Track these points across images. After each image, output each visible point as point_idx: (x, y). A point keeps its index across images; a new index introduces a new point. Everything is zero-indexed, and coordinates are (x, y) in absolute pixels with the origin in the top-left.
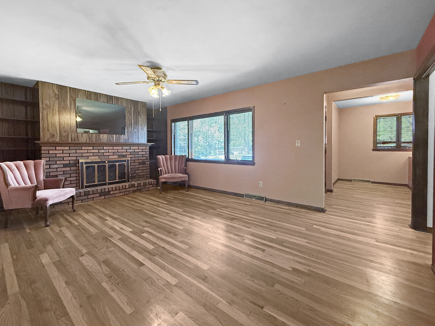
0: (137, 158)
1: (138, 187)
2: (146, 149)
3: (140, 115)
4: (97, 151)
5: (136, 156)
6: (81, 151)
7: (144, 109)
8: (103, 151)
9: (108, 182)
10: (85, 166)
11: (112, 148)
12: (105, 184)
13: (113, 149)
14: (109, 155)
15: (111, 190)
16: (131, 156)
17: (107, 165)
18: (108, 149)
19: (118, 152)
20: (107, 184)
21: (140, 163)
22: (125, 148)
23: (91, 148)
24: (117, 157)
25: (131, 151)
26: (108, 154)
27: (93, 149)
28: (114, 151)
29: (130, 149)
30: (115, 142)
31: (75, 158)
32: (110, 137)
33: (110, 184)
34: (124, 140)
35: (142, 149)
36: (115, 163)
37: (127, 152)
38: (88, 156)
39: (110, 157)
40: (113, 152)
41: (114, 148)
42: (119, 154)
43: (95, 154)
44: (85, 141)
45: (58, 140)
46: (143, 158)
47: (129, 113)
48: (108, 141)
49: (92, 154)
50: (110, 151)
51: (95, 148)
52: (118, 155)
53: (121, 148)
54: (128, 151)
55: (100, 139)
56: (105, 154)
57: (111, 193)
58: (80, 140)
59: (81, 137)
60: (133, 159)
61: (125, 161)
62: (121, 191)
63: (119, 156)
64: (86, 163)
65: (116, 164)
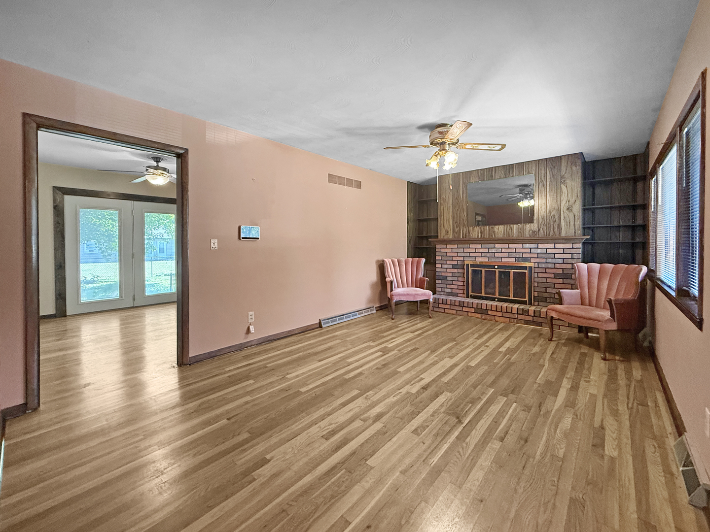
0: (550, 266)
1: (534, 318)
2: (573, 248)
3: (564, 181)
4: (486, 250)
5: (549, 260)
6: (469, 250)
7: (576, 167)
8: (494, 250)
9: (498, 297)
10: (470, 269)
11: (506, 246)
12: (493, 299)
13: (508, 248)
14: (502, 257)
15: (490, 309)
16: (538, 260)
17: (497, 271)
18: (501, 248)
19: (515, 252)
20: (496, 300)
21: (556, 276)
22: (527, 246)
23: (480, 246)
24: (513, 260)
25: (539, 251)
26: (500, 255)
27: (482, 248)
28: (509, 250)
29: (538, 248)
30: (514, 236)
31: (462, 259)
32: (508, 229)
33: (500, 300)
34: (531, 232)
35: (563, 249)
36: (509, 270)
37: (530, 253)
38: (476, 257)
39: (504, 260)
40: (508, 253)
41: (511, 246)
42: (518, 256)
43: (484, 254)
44: (476, 237)
45: (451, 237)
46: (564, 266)
47: (541, 184)
48: (505, 236)
49: (480, 255)
50: (503, 250)
51: (484, 246)
52: (515, 258)
53: (521, 246)
54: (533, 251)
55: (494, 232)
56: (496, 255)
57: (490, 312)
58: (471, 235)
59: (472, 231)
60: (544, 265)
61: (525, 268)
62: (505, 315)
63: (518, 259)
64: (472, 266)
65: (510, 272)
